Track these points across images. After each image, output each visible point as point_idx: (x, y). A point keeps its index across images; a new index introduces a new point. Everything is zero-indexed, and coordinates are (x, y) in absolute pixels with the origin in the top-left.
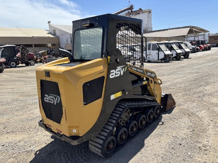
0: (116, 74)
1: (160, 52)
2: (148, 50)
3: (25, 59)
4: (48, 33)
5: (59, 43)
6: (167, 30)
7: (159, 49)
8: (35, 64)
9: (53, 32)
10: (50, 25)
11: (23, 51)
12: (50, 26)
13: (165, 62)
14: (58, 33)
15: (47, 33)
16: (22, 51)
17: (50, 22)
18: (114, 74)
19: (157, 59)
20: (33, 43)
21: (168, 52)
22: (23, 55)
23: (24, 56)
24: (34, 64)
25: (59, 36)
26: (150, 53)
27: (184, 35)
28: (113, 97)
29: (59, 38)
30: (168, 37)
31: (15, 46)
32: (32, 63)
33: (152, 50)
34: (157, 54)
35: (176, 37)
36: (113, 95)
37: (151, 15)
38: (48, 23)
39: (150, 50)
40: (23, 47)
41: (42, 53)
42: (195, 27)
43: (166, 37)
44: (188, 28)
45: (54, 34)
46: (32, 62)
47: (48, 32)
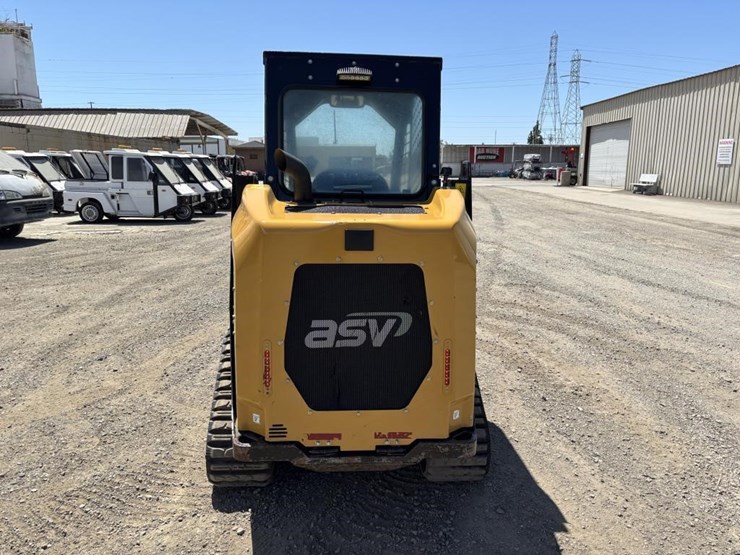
1: (160, 188)
2: (113, 177)
6: (114, 111)
7: (157, 178)
13: (178, 221)
19: (152, 212)
21: (185, 189)
26: (123, 191)
27: (175, 136)
30: (130, 139)
33: (130, 179)
34: (149, 193)
35: (154, 138)
37: (31, 47)
39: (122, 178)
42: (202, 115)
43: (125, 138)
44: (185, 116)
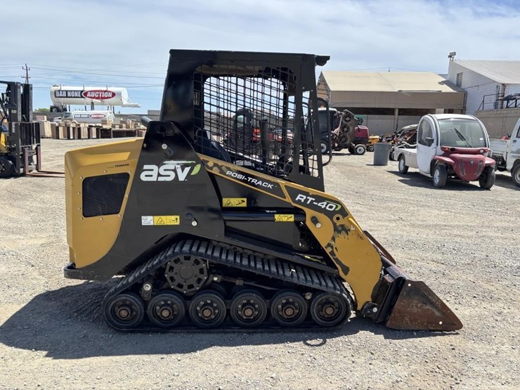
0: (159, 175)
3: (346, 140)
4: (442, 83)
5: (465, 107)
8: (367, 153)
9: (456, 78)
10: (452, 63)
11: (346, 121)
12: (453, 65)
14: (466, 83)
15: (440, 83)
16: (344, 122)
17: (455, 54)
18: (155, 174)
20: (396, 105)
22: (346, 129)
23: (346, 132)
24: (364, 152)
25: (468, 90)
28: (148, 220)
29: (466, 94)
31: (335, 110)
32: (360, 150)
36: (151, 218)
38: (450, 56)
40: (347, 113)
41: (410, 131)
45: (457, 85)
46: (360, 147)
47: (444, 80)
